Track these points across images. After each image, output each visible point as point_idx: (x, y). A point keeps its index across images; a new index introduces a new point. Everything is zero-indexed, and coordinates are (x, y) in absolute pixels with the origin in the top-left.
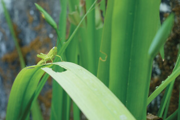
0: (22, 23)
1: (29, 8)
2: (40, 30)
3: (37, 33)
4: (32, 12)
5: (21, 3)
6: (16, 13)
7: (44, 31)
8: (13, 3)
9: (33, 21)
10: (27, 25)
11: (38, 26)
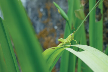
0: (33, 18)
1: (39, 7)
2: (47, 23)
3: (45, 25)
4: (42, 10)
5: (34, 3)
6: (30, 10)
7: (51, 24)
8: (27, 3)
9: (43, 16)
10: (37, 19)
11: (46, 20)
